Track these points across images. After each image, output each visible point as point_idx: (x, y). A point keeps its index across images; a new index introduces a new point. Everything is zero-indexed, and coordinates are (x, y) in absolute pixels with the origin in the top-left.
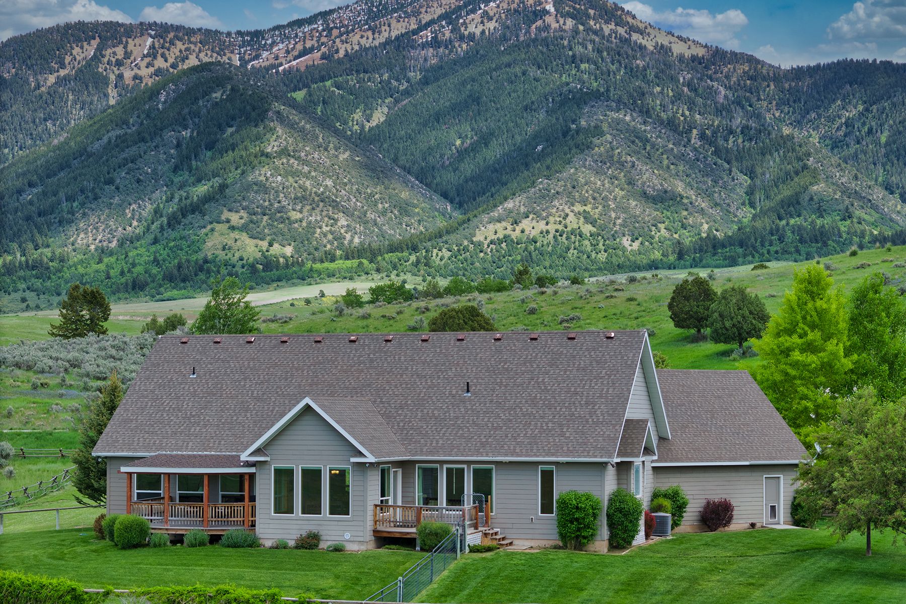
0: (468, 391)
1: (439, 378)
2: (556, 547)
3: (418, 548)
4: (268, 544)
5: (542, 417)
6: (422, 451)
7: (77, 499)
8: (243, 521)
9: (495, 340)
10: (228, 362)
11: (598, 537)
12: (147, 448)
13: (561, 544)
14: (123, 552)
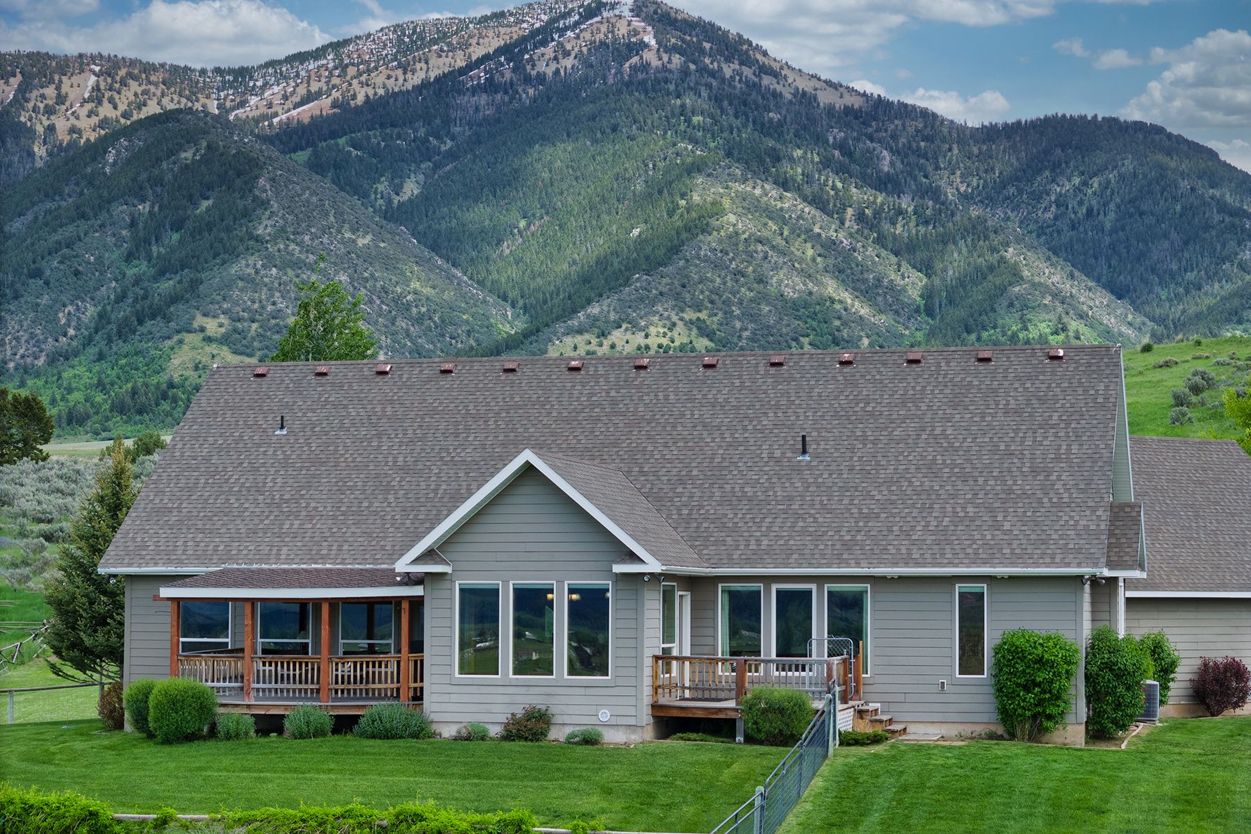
0: (804, 452)
1: (745, 429)
2: (992, 736)
3: (740, 738)
4: (448, 732)
5: (954, 496)
6: (730, 558)
8: (398, 689)
9: (842, 363)
10: (345, 407)
11: (1070, 718)
12: (202, 559)
13: (1000, 730)
14: (167, 749)
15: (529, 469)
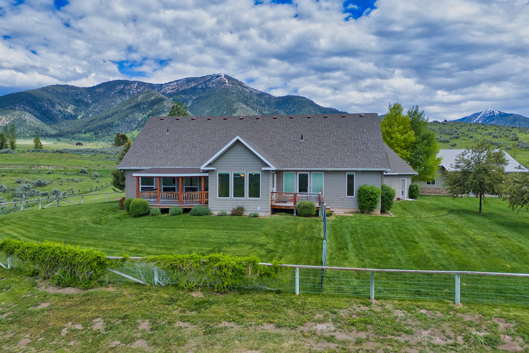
0: (302, 139)
1: (286, 133)
2: (357, 212)
3: (295, 214)
4: (216, 213)
5: (343, 150)
6: (287, 165)
7: (114, 189)
8: (201, 201)
9: (307, 118)
10: (184, 127)
11: (378, 208)
12: (147, 165)
13: (358, 210)
14: (135, 219)
15: (238, 141)
